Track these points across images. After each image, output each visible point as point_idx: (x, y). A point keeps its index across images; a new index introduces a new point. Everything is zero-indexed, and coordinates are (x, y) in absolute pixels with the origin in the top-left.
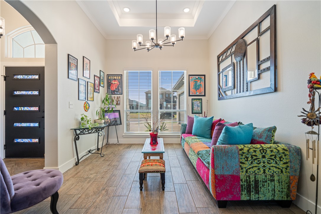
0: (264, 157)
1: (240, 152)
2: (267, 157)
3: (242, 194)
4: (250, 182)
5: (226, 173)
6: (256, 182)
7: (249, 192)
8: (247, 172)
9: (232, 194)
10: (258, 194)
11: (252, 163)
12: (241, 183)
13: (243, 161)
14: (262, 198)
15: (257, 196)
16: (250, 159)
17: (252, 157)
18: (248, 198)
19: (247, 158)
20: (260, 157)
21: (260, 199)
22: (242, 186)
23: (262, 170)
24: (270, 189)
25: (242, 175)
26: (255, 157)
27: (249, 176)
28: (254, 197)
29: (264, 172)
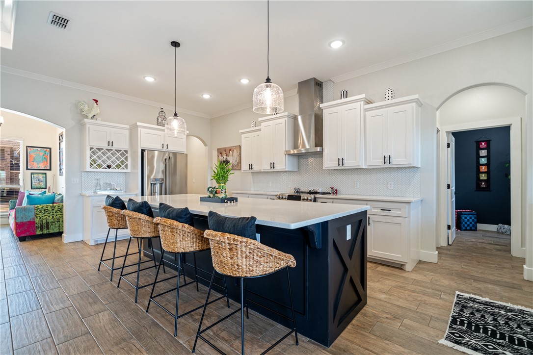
0: (53, 210)
1: (36, 208)
2: (55, 210)
3: (37, 231)
4: (43, 224)
5: (25, 221)
6: (47, 224)
7: (42, 229)
8: (40, 218)
9: (29, 232)
10: (49, 229)
11: (44, 213)
12: (36, 225)
13: (38, 213)
14: (51, 231)
15: (48, 231)
16: (43, 211)
17: (44, 210)
18: (41, 233)
19: (41, 211)
20: (51, 210)
21: (50, 232)
22: (37, 227)
23: (51, 217)
24: (57, 226)
25: (37, 221)
26: (46, 211)
27: (42, 221)
28: (45, 232)
29: (53, 217)
